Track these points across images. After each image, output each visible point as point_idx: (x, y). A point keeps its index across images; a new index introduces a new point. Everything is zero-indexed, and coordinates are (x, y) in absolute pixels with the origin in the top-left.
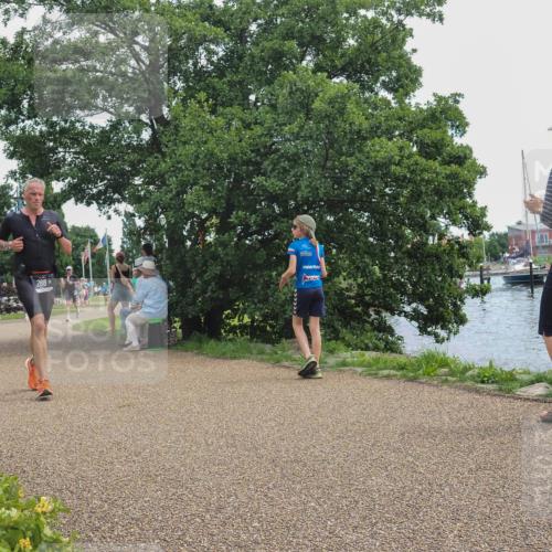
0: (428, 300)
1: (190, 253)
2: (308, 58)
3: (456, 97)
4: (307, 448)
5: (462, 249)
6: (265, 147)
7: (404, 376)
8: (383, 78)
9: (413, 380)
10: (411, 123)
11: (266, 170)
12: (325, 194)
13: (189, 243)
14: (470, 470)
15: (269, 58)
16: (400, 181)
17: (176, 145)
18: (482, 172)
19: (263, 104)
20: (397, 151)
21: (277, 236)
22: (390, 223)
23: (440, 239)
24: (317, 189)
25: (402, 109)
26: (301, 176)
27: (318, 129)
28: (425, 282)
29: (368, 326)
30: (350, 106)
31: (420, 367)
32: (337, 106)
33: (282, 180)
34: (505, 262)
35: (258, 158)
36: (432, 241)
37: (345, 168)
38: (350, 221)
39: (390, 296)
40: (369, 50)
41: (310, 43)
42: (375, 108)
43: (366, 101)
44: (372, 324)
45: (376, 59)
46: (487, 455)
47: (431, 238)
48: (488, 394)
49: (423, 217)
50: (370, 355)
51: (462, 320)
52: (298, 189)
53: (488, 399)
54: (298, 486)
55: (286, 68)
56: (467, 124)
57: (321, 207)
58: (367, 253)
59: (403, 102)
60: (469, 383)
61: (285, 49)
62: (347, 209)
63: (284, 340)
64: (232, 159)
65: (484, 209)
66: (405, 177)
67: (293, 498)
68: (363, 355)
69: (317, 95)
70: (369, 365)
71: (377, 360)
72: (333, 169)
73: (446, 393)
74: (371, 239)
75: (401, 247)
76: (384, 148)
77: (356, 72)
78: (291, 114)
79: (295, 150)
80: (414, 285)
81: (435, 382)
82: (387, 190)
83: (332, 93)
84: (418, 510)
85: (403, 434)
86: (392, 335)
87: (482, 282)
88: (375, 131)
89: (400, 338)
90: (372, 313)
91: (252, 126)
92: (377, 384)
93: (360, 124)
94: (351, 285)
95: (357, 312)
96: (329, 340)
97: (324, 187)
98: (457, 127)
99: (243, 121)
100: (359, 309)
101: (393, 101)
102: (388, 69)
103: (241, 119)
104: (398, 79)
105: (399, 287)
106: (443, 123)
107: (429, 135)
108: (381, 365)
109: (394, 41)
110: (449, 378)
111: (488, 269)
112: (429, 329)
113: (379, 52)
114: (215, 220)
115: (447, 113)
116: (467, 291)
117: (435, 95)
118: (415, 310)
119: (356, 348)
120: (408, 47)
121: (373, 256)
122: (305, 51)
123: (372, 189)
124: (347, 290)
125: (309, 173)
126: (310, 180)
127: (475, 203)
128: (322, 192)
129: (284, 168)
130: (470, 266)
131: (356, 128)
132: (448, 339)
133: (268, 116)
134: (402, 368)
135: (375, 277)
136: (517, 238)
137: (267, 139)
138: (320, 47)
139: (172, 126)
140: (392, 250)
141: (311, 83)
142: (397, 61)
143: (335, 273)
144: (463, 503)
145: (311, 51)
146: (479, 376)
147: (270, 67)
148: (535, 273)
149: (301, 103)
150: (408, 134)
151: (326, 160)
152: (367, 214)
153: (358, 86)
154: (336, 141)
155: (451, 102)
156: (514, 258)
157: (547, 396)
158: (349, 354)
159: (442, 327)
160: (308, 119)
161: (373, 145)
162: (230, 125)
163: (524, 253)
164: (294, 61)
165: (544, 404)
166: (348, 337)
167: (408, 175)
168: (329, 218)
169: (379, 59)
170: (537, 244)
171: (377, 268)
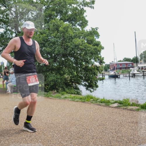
0: (88, 81)
2: (58, 16)
3: (97, 28)
4: (55, 120)
5: (97, 68)
6: (46, 40)
7: (81, 101)
8: (78, 23)
9: (84, 102)
10: (85, 35)
11: (46, 46)
12: (62, 53)
14: (97, 126)
15: (48, 16)
16: (82, 50)
18: (103, 48)
19: (46, 28)
20: (81, 42)
22: (79, 61)
23: (92, 65)
24: (60, 51)
25: (83, 31)
26: (56, 47)
27: (60, 35)
28: (88, 76)
29: (72, 88)
30: (69, 30)
31: (85, 99)
32: (66, 29)
33: (51, 49)
34: (109, 72)
35: (44, 43)
36: (90, 66)
37: (67, 46)
38: (69, 60)
39: (79, 80)
40: (75, 15)
41: (59, 12)
42: (76, 31)
43: (73, 28)
45: (76, 18)
46: (102, 122)
48: (103, 106)
49: (87, 59)
50: (73, 95)
51: (97, 87)
52: (55, 51)
53: (103, 107)
55: (52, 19)
56: (99, 36)
57: (61, 56)
58: (73, 69)
59: (83, 29)
60: (98, 103)
61: (52, 14)
62: (68, 57)
63: (50, 91)
65: (103, 58)
68: (71, 95)
69: (60, 26)
70: (72, 98)
71: (74, 97)
72: (64, 46)
73: (92, 106)
74: (74, 65)
75: (82, 67)
76: (77, 41)
77: (71, 21)
78: (53, 31)
79: (54, 41)
80: (85, 77)
81: (89, 103)
82: (78, 52)
83: (64, 26)
84: (83, 136)
85: (80, 116)
86: (79, 90)
87: (103, 77)
88: (75, 37)
89: (81, 91)
90: (74, 84)
91: (43, 34)
92: (74, 103)
93: (72, 35)
94: (68, 77)
95: (70, 84)
96: (62, 91)
97: (62, 51)
98: (97, 36)
100: (70, 83)
101: (80, 29)
102: (79, 20)
103: (40, 32)
104: (82, 23)
105: (81, 78)
106: (93, 35)
107: (90, 38)
108: (75, 98)
109: (81, 13)
110: (93, 102)
111: (104, 73)
112: (89, 89)
113: (77, 16)
115: (94, 33)
116: (98, 79)
117: (91, 28)
118: (85, 84)
119: (69, 93)
120: (84, 15)
121: (74, 69)
123: (74, 52)
124: (68, 78)
125: (58, 47)
126: (58, 49)
127: (101, 56)
129: (51, 46)
130: (99, 72)
131: (70, 35)
132: (93, 91)
133: (47, 31)
134: (81, 99)
135: (75, 75)
136: (112, 66)
137: (47, 37)
138: (62, 14)
139: (21, 33)
140: (79, 68)
141: (59, 23)
142: (82, 18)
143: (64, 73)
144: (95, 134)
145: (59, 15)
146: (101, 101)
147: (48, 18)
148: (116, 75)
149: (56, 28)
150: (84, 37)
151: (63, 43)
152: (73, 58)
153: (71, 25)
154: (65, 39)
155: (95, 30)
156: (111, 71)
157: (118, 106)
158: (67, 95)
159: (92, 88)
160: (58, 32)
161: (75, 40)
162: (37, 33)
163: (114, 69)
164: (55, 17)
165: (117, 109)
166: (67, 91)
167: (84, 48)
168: (63, 59)
169: (77, 18)
170: (117, 67)
171: (75, 73)
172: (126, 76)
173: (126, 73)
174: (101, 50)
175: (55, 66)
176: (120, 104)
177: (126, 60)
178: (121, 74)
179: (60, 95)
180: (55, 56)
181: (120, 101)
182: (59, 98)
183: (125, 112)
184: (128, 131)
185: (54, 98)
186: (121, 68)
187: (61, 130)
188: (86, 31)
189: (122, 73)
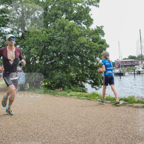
0: (94, 79)
1: (32, 66)
2: (64, 15)
3: (102, 27)
4: (61, 117)
6: (52, 38)
7: (87, 99)
8: (83, 21)
9: (90, 99)
10: (90, 33)
11: (52, 44)
12: (68, 51)
13: (31, 63)
14: (103, 123)
15: (54, 15)
16: (87, 48)
17: (28, 37)
18: (108, 46)
19: (52, 27)
20: (87, 41)
21: (55, 62)
22: (85, 59)
23: (97, 63)
25: (88, 29)
26: (62, 46)
27: (66, 34)
28: (93, 74)
29: (78, 86)
31: (91, 96)
32: (71, 28)
33: (56, 47)
34: (114, 69)
35: (50, 41)
36: (95, 64)
37: (73, 44)
38: (74, 58)
39: (84, 78)
40: (80, 14)
42: (81, 29)
43: (79, 27)
44: (79, 85)
46: (107, 119)
47: (95, 63)
48: (109, 103)
49: (93, 57)
50: (78, 93)
51: (102, 84)
52: (61, 49)
53: (108, 105)
54: (59, 127)
55: (58, 18)
56: (104, 34)
57: (67, 54)
58: (78, 67)
59: (88, 28)
61: (58, 13)
62: (73, 55)
63: (56, 89)
64: (43, 42)
66: (88, 47)
67: (57, 131)
68: (77, 93)
69: (66, 25)
70: (78, 96)
71: (80, 95)
72: (70, 44)
74: (80, 63)
75: (87, 65)
76: (83, 40)
77: (76, 19)
78: (59, 30)
79: (60, 39)
80: (90, 75)
81: (95, 100)
82: (84, 50)
83: (70, 25)
84: (89, 133)
85: (86, 114)
86: (85, 88)
88: (81, 35)
89: (86, 89)
90: (79, 82)
91: (49, 33)
92: (80, 101)
93: (77, 33)
96: (68, 89)
97: (68, 49)
98: (102, 35)
99: (46, 32)
100: (76, 81)
101: (86, 27)
102: (85, 19)
104: (87, 22)
105: (87, 76)
106: (98, 34)
107: (95, 36)
108: (81, 96)
109: (86, 12)
110: (98, 99)
112: (94, 87)
113: (82, 15)
114: (38, 57)
115: (100, 31)
117: (97, 26)
118: (90, 82)
119: (75, 91)
120: (90, 14)
121: (80, 67)
122: (63, 13)
123: (80, 50)
124: (74, 76)
125: (64, 45)
126: (64, 48)
128: (67, 50)
129: (57, 44)
131: (76, 34)
132: (99, 89)
133: (53, 30)
134: (87, 96)
135: (80, 73)
136: (117, 63)
137: (53, 36)
138: (67, 13)
139: (27, 32)
140: (85, 66)
141: (64, 22)
142: (87, 17)
143: (70, 72)
144: (101, 131)
145: (65, 13)
146: (106, 99)
147: (54, 17)
148: (121, 72)
149: (62, 27)
150: (89, 36)
151: (68, 42)
152: (78, 56)
153: (77, 23)
154: (71, 37)
155: (100, 28)
156: (116, 68)
157: (123, 104)
158: (73, 93)
159: (97, 86)
160: (64, 31)
161: (80, 39)
162: (43, 32)
163: (119, 67)
164: (60, 16)
165: (122, 106)
166: (73, 88)
167: (89, 47)
168: (68, 57)
169: (82, 16)
170: (122, 65)
171: (81, 71)
172: (131, 74)
173: (131, 71)
174: (106, 48)
175: (61, 64)
176: (126, 101)
177: (131, 57)
178: (126, 72)
179: (66, 93)
180: (60, 54)
181: (125, 98)
182: (65, 95)
183: (131, 109)
184: (134, 128)
185: (60, 96)
186: (126, 66)
187: (67, 128)
188: (91, 29)
189: (127, 70)
